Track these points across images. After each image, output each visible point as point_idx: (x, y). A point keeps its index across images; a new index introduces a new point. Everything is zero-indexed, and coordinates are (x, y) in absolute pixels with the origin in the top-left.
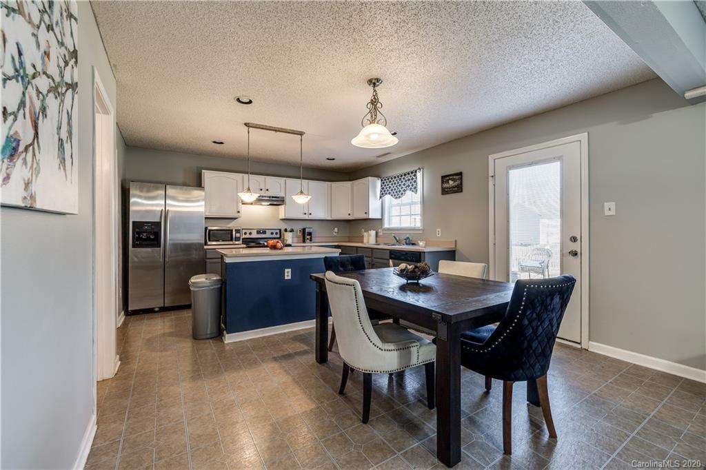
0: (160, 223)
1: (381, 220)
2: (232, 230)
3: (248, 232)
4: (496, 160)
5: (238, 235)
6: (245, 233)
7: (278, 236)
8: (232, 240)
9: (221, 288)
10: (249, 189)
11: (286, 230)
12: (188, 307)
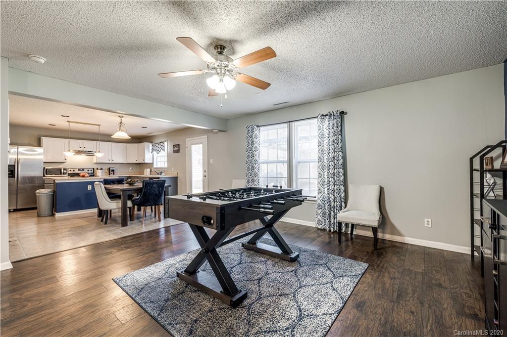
0: (15, 165)
1: (152, 164)
2: (61, 169)
3: (72, 170)
4: (188, 141)
5: (65, 171)
6: (70, 171)
7: (92, 172)
8: (61, 174)
9: (53, 195)
10: (69, 150)
11: (97, 169)
12: (36, 208)
